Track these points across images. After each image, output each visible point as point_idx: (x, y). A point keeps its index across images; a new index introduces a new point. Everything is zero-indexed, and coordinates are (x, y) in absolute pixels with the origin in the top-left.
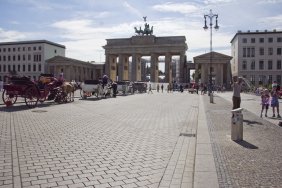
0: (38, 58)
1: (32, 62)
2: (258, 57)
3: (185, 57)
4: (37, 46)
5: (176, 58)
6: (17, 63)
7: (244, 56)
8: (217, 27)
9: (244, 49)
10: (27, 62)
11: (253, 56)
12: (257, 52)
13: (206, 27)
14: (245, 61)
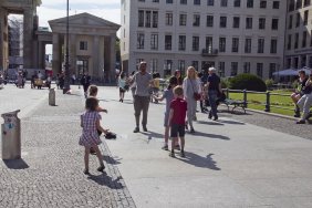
2: (163, 29)
3: (36, 19)
7: (141, 25)
9: (141, 12)
11: (155, 26)
12: (162, 19)
14: (141, 35)
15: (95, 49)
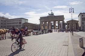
0: (20, 23)
1: (18, 24)
4: (20, 20)
5: (61, 22)
6: (14, 24)
7: (83, 20)
8: (73, 12)
9: (83, 18)
10: (17, 24)
13: (70, 12)
14: (83, 22)
15: (74, 25)
